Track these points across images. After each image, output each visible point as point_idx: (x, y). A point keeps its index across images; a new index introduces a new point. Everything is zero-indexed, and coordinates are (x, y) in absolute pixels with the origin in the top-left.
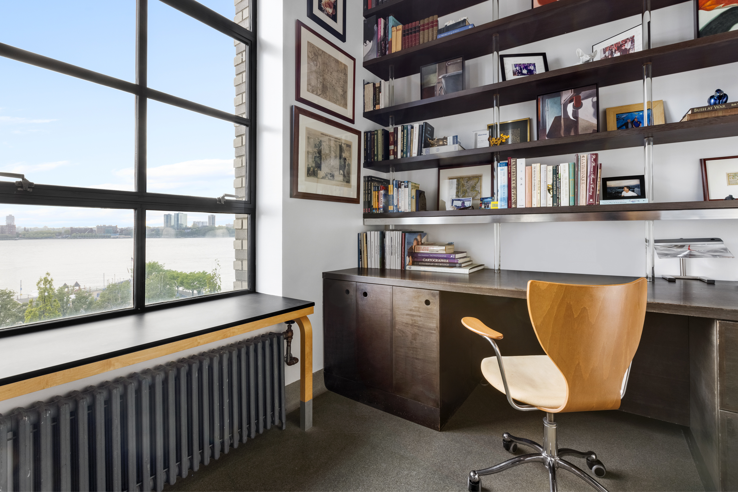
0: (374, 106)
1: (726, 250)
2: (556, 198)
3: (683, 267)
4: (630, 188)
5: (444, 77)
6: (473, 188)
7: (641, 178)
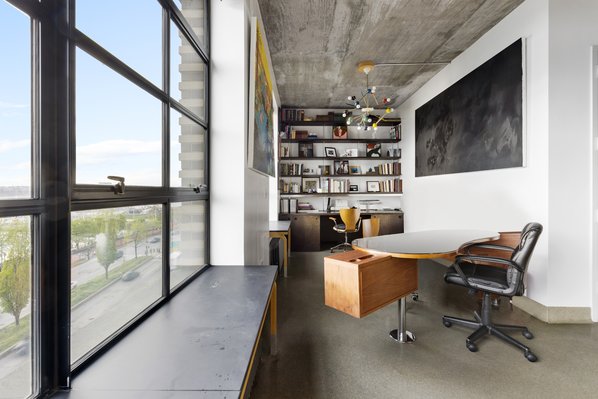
0: (285, 156)
1: (381, 203)
2: (340, 190)
3: (367, 207)
4: (355, 188)
5: (307, 149)
6: (314, 185)
7: (357, 186)
